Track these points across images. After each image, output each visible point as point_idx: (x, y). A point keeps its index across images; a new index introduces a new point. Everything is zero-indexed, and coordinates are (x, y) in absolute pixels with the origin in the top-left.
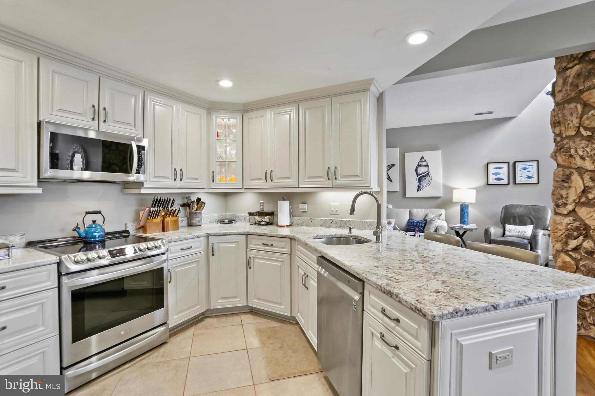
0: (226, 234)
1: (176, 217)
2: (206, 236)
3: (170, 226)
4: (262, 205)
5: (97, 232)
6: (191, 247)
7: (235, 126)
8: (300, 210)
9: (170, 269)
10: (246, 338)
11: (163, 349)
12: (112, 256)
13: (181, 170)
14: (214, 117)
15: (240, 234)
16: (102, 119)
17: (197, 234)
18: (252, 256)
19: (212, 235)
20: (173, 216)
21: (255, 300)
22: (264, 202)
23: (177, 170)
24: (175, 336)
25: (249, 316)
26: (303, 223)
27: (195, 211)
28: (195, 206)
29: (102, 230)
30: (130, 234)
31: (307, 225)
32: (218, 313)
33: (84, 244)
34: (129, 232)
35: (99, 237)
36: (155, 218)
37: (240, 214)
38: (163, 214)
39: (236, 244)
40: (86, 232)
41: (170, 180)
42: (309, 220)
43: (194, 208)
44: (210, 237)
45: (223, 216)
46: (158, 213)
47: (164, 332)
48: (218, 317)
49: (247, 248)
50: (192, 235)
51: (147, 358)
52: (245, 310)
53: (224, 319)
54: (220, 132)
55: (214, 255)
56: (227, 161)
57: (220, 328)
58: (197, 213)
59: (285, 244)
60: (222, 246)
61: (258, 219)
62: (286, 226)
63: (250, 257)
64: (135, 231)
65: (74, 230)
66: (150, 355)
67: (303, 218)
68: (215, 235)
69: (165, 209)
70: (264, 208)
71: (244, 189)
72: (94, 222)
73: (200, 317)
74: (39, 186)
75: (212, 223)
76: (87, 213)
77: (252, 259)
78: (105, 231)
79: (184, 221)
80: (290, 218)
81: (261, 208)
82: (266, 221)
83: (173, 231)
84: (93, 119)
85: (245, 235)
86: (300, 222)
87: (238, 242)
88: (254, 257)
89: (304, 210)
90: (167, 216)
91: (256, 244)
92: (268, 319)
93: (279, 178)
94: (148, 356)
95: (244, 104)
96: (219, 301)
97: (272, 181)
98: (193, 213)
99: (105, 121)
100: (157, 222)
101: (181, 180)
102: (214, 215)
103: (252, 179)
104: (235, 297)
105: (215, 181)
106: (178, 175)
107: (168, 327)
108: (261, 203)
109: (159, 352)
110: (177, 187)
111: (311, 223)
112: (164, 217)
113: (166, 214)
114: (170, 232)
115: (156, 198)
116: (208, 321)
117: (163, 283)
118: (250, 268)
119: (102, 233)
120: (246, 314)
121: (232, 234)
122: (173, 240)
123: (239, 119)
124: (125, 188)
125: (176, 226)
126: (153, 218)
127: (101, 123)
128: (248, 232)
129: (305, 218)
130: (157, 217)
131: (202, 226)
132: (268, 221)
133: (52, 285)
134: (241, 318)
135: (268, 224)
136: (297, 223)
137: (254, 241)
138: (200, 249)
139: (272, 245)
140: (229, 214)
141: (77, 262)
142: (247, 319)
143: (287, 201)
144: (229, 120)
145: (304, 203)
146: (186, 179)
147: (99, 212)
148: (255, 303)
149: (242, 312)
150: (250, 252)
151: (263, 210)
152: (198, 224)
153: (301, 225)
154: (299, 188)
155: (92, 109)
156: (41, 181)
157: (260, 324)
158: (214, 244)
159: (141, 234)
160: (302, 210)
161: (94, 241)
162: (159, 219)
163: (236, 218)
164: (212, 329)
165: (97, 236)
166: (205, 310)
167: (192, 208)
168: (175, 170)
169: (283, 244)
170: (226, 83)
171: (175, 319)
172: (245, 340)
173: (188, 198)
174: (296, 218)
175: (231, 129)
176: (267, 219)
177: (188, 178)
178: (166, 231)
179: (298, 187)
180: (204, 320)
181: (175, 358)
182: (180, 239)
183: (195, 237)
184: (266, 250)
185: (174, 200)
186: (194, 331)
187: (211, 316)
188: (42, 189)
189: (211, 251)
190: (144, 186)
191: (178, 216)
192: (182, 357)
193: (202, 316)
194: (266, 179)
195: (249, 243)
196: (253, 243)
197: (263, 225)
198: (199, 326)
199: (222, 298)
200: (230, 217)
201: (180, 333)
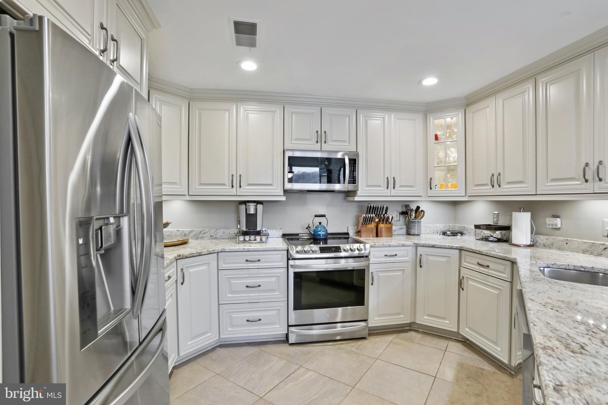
0: (436, 246)
1: (390, 225)
2: (414, 245)
3: (384, 233)
4: (495, 216)
5: (321, 231)
6: (396, 255)
7: (456, 125)
8: (548, 226)
9: (373, 272)
10: (441, 366)
11: (360, 343)
12: (321, 251)
13: (394, 178)
14: (432, 119)
15: (452, 248)
16: (323, 141)
17: (404, 243)
18: (465, 276)
19: (420, 245)
20: (387, 224)
21: (467, 329)
22: (498, 214)
23: (389, 179)
24: (375, 336)
25: (459, 345)
26: (552, 244)
27: (413, 219)
28: (414, 215)
29: (325, 230)
30: (350, 236)
31: (560, 249)
32: (426, 330)
33: (313, 240)
34: (349, 235)
35: (322, 236)
36: (369, 224)
37: (469, 226)
38: (377, 220)
39: (447, 258)
40: (314, 231)
41: (383, 189)
42: (562, 241)
43: (412, 216)
44: (418, 248)
45: (451, 227)
46: (371, 220)
47: (364, 329)
48: (424, 334)
49: (460, 265)
50: (398, 243)
51: (346, 344)
52: (458, 338)
53: (428, 339)
54: (440, 134)
55: (422, 267)
56: (447, 166)
57: (420, 345)
58: (416, 221)
59: (504, 268)
60: (431, 258)
61: (487, 233)
62: (522, 246)
63: (463, 277)
64: (355, 234)
65: (306, 228)
66: (349, 343)
67: (552, 237)
68: (423, 246)
69: (380, 216)
70: (498, 220)
71: (467, 197)
72: (320, 223)
73: (406, 328)
74: (284, 195)
75: (436, 234)
76: (316, 216)
77: (465, 279)
78: (327, 232)
79: (402, 229)
80: (531, 236)
81: (494, 220)
82: (497, 237)
83: (386, 237)
84: (317, 142)
85: (458, 250)
86: (548, 242)
87: (449, 257)
88: (467, 278)
89: (554, 227)
90: (380, 222)
91: (470, 262)
92: (480, 357)
93: (509, 183)
94: (347, 343)
95: (466, 97)
96: (425, 317)
97: (499, 186)
98: (411, 221)
99: (325, 142)
100: (371, 228)
101: (394, 188)
102: (438, 225)
103: (477, 185)
104: (444, 318)
105: (432, 189)
106: (391, 183)
107: (368, 325)
108: (495, 214)
109: (357, 343)
110: (390, 195)
111: (566, 246)
112: (378, 224)
113: (380, 221)
114: (383, 238)
115: (369, 206)
116: (413, 334)
117: (364, 283)
118: (463, 290)
119: (324, 233)
120: (456, 342)
121: (443, 247)
122: (376, 245)
123: (461, 115)
124: (348, 196)
125: (390, 233)
126: (367, 223)
127: (323, 144)
128: (462, 247)
129: (555, 237)
130: (371, 223)
131: (421, 235)
132: (499, 237)
133: (283, 265)
134: (448, 343)
135: (499, 240)
136: (544, 244)
137: (468, 259)
138: (407, 258)
139: (488, 266)
140: (457, 225)
141: (298, 252)
142: (455, 348)
143: (525, 213)
144: (452, 119)
145: (556, 216)
146: (399, 187)
147: (324, 216)
148: (467, 333)
149: (453, 338)
150: (463, 271)
151: (496, 222)
152: (416, 233)
153: (550, 246)
154: (537, 196)
155: (316, 134)
156: (286, 192)
157: (468, 359)
158: (422, 255)
159: (358, 238)
160: (551, 227)
161: (319, 238)
162: (373, 225)
163: (465, 231)
164: (411, 343)
165: (321, 235)
166: (409, 322)
167: (410, 216)
168: (387, 178)
169: (501, 268)
170: (430, 81)
171: (376, 320)
172: (439, 367)
173: (407, 206)
174: (542, 237)
175: (453, 128)
176: (498, 234)
177: (401, 186)
178: (380, 237)
179: (535, 193)
180: (409, 332)
181: (365, 354)
182: (384, 246)
183: (400, 245)
184: (481, 272)
185: (387, 208)
186: (393, 339)
187: (417, 331)
188: (285, 197)
189: (419, 263)
190: (358, 195)
191: (392, 224)
192: (372, 356)
193: (409, 328)
194: (491, 184)
195: (463, 260)
196: (467, 260)
197: (491, 241)
198: (401, 336)
199: (429, 315)
200: (459, 229)
201: (382, 335)
